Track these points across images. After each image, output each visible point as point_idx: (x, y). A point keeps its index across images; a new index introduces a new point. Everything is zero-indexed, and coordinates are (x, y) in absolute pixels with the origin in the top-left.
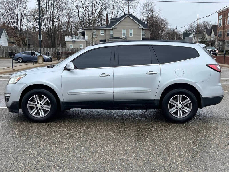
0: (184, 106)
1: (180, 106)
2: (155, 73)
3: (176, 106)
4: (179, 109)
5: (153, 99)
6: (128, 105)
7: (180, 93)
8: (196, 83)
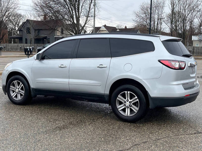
0: (131, 104)
1: (128, 104)
2: (104, 67)
3: (124, 103)
4: (126, 106)
5: (103, 94)
6: (83, 97)
7: (128, 90)
8: (143, 80)
